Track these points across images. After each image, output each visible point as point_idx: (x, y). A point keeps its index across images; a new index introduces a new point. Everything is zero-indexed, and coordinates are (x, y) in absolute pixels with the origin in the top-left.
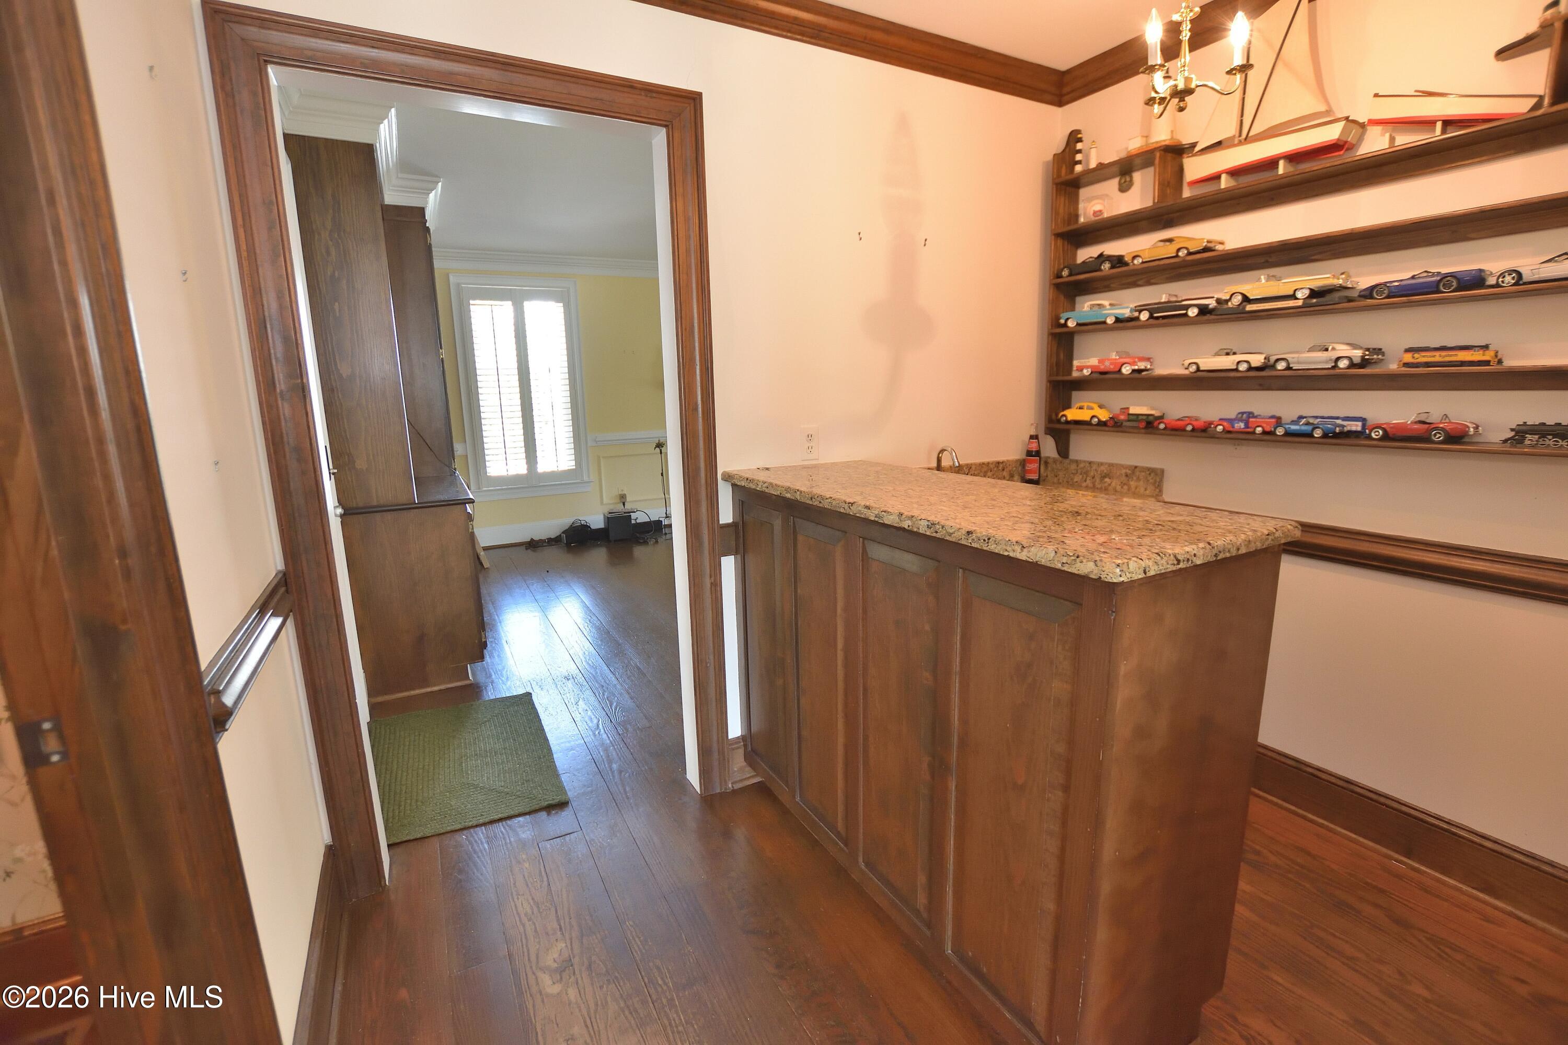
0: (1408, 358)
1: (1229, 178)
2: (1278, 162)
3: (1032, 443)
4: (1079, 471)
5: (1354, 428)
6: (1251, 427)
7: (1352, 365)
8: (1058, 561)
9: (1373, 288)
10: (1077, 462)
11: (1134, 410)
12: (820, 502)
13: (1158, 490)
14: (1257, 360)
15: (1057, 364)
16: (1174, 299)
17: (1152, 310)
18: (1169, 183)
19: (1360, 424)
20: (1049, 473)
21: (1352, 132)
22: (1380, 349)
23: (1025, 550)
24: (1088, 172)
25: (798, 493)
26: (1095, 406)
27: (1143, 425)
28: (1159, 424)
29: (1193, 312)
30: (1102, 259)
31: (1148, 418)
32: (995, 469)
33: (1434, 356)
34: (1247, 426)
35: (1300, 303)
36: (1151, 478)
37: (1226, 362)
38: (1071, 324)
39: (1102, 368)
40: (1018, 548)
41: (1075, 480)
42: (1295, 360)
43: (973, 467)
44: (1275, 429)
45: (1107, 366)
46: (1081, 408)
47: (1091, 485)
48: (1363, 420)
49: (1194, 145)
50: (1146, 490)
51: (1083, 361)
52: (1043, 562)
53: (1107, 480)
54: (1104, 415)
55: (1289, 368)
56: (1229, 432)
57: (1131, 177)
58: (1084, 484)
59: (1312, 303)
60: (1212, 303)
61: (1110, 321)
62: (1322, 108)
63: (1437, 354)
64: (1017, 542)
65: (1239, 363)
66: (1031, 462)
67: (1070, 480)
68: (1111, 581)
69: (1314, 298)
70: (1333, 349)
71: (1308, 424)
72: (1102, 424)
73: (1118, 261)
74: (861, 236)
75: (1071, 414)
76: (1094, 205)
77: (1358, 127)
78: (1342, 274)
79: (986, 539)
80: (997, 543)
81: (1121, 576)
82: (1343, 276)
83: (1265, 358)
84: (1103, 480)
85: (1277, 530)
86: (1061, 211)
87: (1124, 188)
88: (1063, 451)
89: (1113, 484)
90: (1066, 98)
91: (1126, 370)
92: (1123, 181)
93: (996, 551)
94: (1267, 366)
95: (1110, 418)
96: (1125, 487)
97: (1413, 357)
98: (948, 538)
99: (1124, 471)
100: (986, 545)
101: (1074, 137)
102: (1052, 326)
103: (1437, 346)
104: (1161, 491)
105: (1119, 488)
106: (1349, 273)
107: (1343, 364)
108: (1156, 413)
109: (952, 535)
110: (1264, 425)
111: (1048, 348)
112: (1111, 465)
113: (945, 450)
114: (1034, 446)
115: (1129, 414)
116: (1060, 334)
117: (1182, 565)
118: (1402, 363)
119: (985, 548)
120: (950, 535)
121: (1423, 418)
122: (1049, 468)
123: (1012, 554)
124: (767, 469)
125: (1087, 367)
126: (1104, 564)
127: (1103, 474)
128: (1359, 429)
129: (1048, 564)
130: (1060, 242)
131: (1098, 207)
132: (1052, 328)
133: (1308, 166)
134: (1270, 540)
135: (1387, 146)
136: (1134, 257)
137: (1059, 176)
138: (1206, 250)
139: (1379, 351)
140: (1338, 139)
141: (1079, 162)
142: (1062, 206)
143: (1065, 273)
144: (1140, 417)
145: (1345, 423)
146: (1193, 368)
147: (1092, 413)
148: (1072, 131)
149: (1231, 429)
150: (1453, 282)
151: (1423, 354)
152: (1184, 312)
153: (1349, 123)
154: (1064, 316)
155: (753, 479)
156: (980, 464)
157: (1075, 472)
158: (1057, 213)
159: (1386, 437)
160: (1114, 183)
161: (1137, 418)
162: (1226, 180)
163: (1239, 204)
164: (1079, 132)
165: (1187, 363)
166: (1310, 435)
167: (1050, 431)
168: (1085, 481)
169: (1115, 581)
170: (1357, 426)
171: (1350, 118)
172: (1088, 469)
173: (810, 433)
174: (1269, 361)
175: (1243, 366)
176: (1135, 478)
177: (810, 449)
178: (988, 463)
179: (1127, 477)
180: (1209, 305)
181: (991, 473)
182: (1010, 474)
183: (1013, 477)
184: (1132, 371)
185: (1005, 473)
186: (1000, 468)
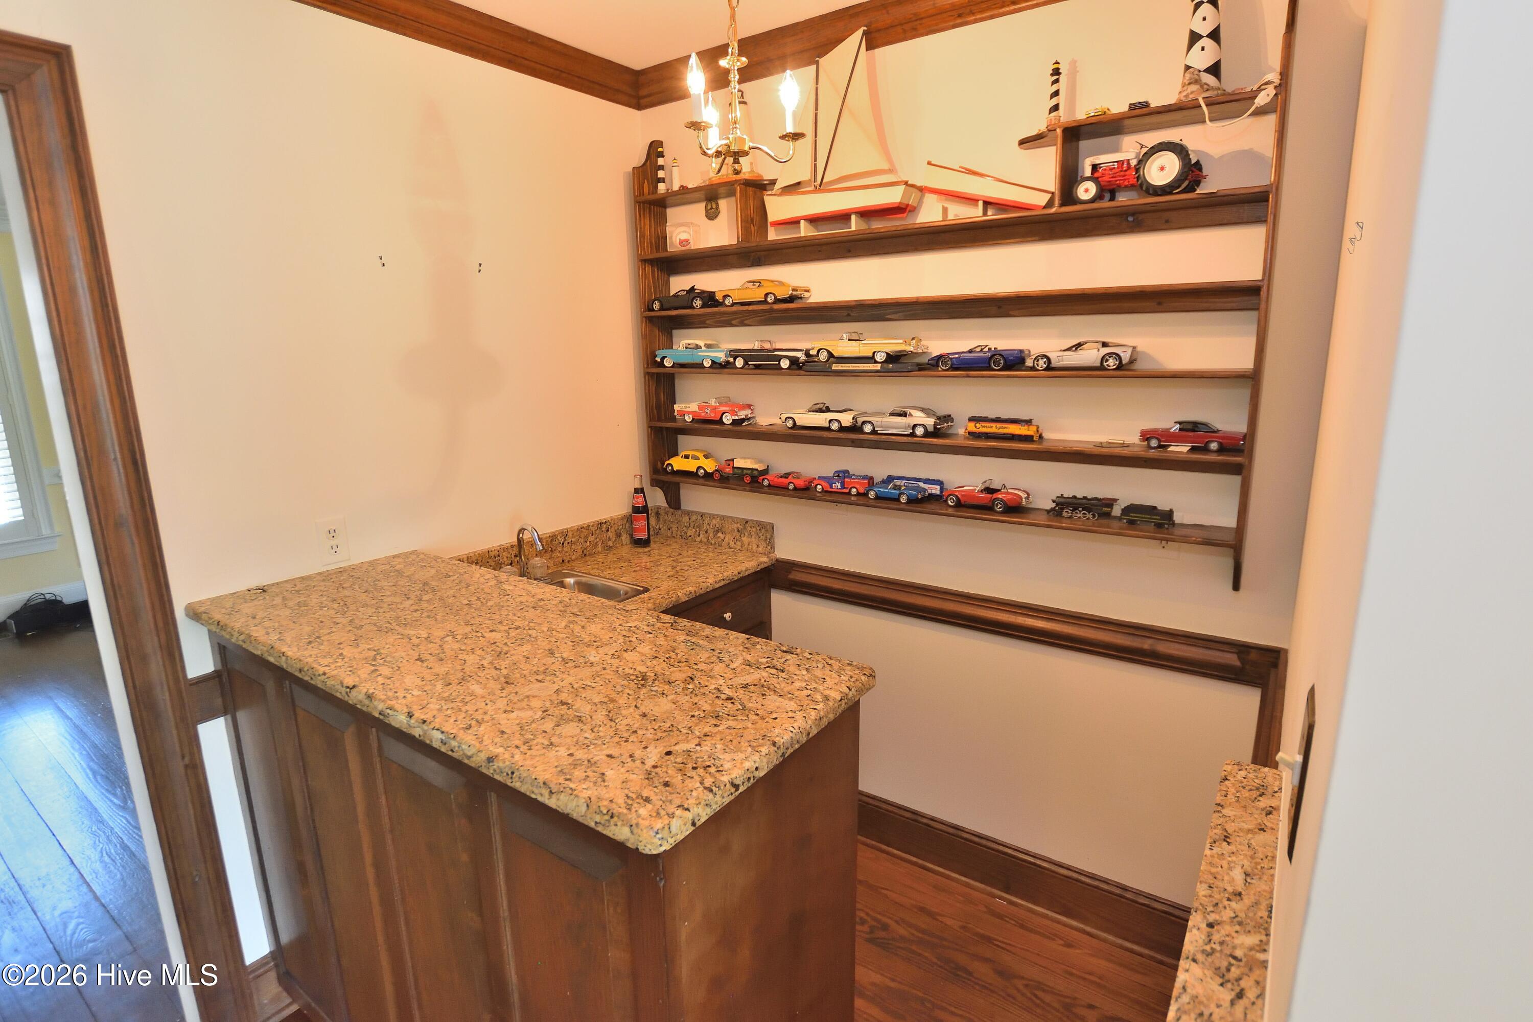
0: (972, 427)
1: (807, 224)
2: (851, 215)
3: (638, 498)
4: (692, 524)
5: (934, 492)
6: (847, 488)
7: (927, 434)
8: (591, 818)
9: (940, 357)
10: (689, 513)
11: (738, 463)
12: (312, 678)
13: (769, 547)
14: (846, 419)
15: (658, 406)
16: (767, 346)
17: (749, 356)
18: (752, 220)
19: (938, 487)
20: (661, 526)
21: (911, 196)
22: (950, 416)
23: (554, 796)
24: (670, 194)
25: (284, 658)
26: (700, 455)
27: (747, 480)
28: (763, 479)
29: (785, 364)
30: (692, 295)
31: (752, 472)
32: (598, 531)
33: (992, 427)
34: (843, 487)
35: (878, 366)
36: (761, 534)
37: (820, 420)
38: (668, 363)
39: (703, 415)
40: (546, 792)
41: (689, 534)
42: (879, 423)
43: (570, 534)
44: (868, 491)
45: (709, 414)
46: (687, 457)
47: (705, 540)
48: (940, 483)
49: (773, 182)
50: (758, 546)
51: (684, 405)
52: (575, 816)
53: (720, 534)
54: (710, 466)
55: (874, 432)
56: (827, 492)
57: (717, 204)
58: (698, 539)
59: (889, 369)
60: (802, 356)
61: (707, 364)
62: (885, 166)
63: (994, 425)
64: (544, 783)
65: (830, 421)
66: (637, 520)
67: (683, 534)
68: (650, 853)
69: (891, 363)
70: (911, 415)
71: (894, 488)
72: (708, 476)
73: (710, 299)
74: (383, 261)
75: (677, 463)
76: (680, 233)
77: (917, 191)
78: (913, 339)
79: (509, 773)
80: (522, 781)
81: (661, 845)
82: (914, 342)
83: (853, 418)
84: (716, 534)
85: (850, 690)
86: (647, 233)
87: (712, 215)
88: (674, 502)
89: (727, 539)
90: (643, 102)
91: (728, 419)
92: (709, 207)
93: (522, 790)
94: (855, 428)
95: (716, 470)
96: (739, 543)
97: (976, 427)
98: (466, 761)
99: (735, 526)
100: (510, 781)
101: (655, 149)
102: (648, 365)
103: (994, 417)
104: (773, 548)
105: (732, 544)
106: (918, 338)
107: (919, 431)
108: (760, 467)
109: (471, 759)
110: (858, 486)
111: (645, 389)
112: (723, 518)
113: (524, 529)
114: (640, 501)
115: (734, 468)
116: (658, 374)
117: (741, 789)
118: (967, 431)
119: (509, 784)
120: (469, 757)
121: (987, 485)
122: (661, 520)
123: (540, 799)
124: (263, 590)
125: (689, 413)
126: (640, 831)
127: (716, 529)
128: (938, 492)
129: (581, 820)
130: (648, 269)
131: (684, 236)
132: (648, 367)
133: (878, 225)
134: (843, 704)
135: (941, 219)
136: (725, 297)
137: (641, 193)
138: (791, 299)
139: (948, 418)
140: (900, 203)
141: (662, 180)
142: (647, 227)
143: (656, 306)
144: (745, 471)
145: (926, 486)
146: (790, 423)
147: (696, 464)
148: (652, 143)
149: (830, 490)
150: (1000, 360)
151: (984, 424)
152: (777, 363)
153: (908, 187)
154: (660, 354)
155: (226, 625)
156: (578, 530)
157: (688, 524)
158: (643, 236)
159: (959, 505)
160: (701, 207)
161: (742, 472)
162: (805, 227)
163: (820, 251)
164: (660, 144)
165: (784, 416)
166: (897, 500)
167: (655, 483)
168: (699, 536)
169: (655, 852)
170: (936, 489)
171: (909, 183)
172: (701, 522)
173: (332, 528)
174: (857, 422)
175: (835, 426)
176: (746, 534)
177: (335, 549)
178: (589, 526)
179: (738, 531)
180: (798, 358)
181: (593, 536)
182: (616, 534)
183: (620, 537)
184: (734, 420)
185: (609, 534)
186: (604, 529)
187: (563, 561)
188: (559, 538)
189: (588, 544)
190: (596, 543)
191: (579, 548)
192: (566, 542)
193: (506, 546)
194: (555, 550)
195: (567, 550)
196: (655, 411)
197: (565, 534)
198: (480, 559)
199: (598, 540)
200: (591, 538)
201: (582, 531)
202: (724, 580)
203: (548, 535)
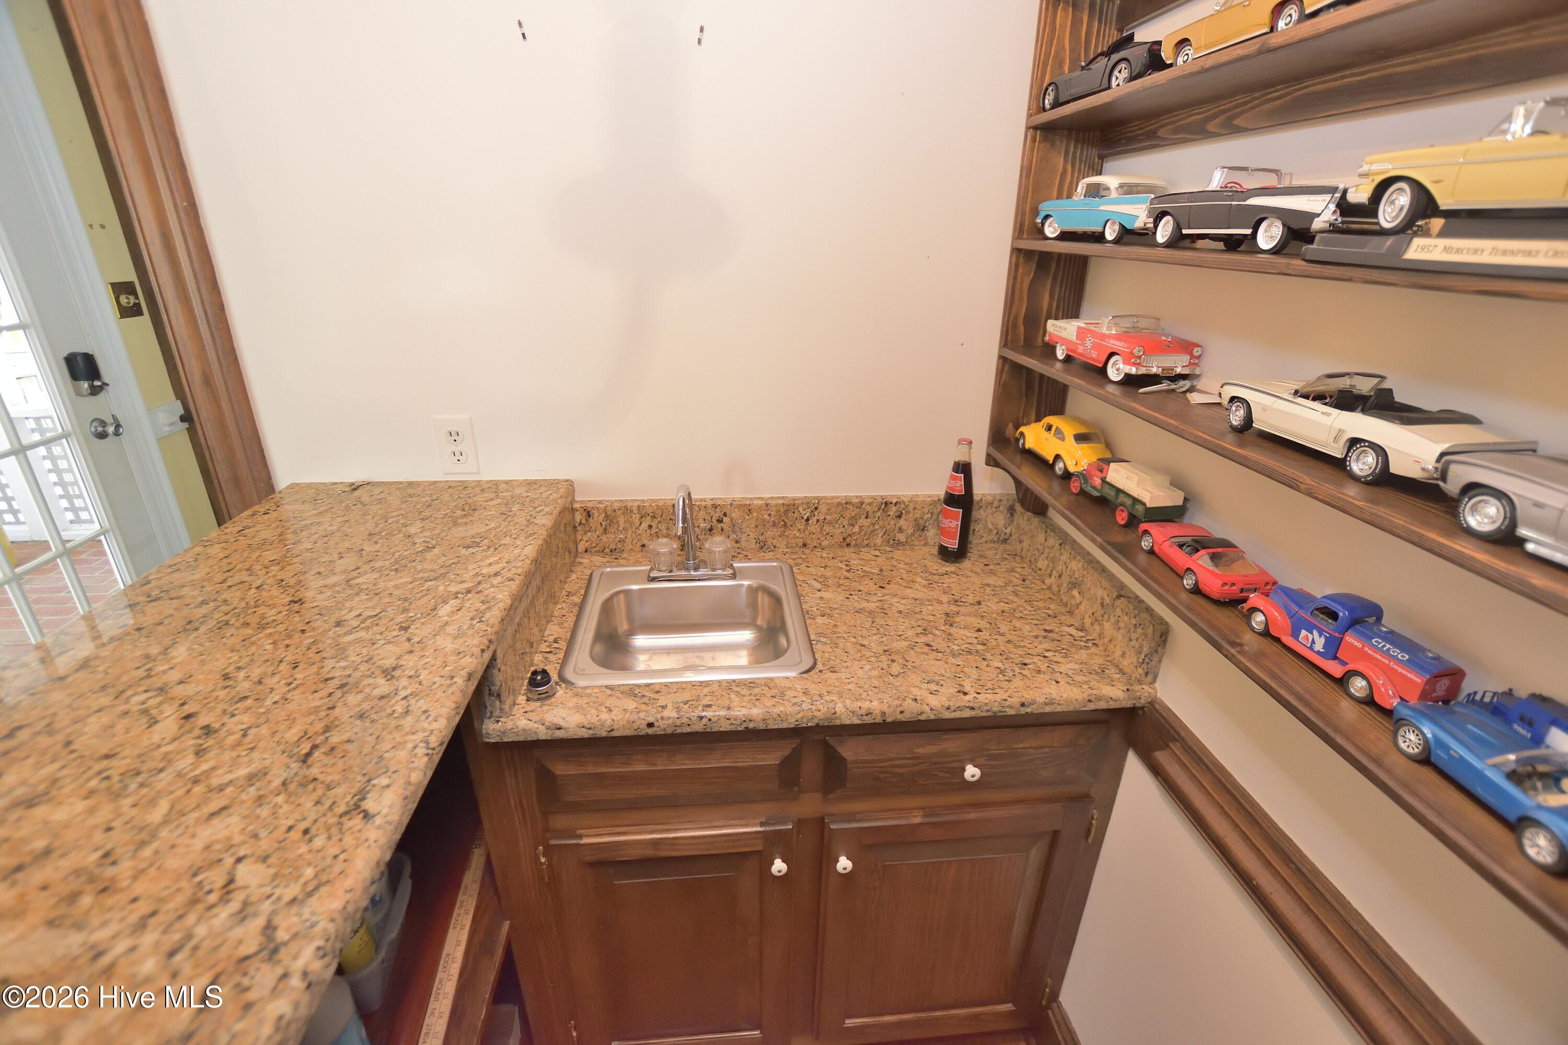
4: (1046, 551)
6: (1342, 665)
11: (1118, 475)
14: (1412, 453)
15: (1030, 319)
20: (1014, 530)
26: (1070, 433)
27: (1123, 514)
29: (1269, 236)
31: (1132, 505)
32: (879, 514)
34: (1330, 653)
36: (1134, 635)
37: (1322, 426)
38: (1051, 231)
39: (1081, 351)
41: (1039, 565)
43: (823, 508)
45: (1088, 349)
46: (1049, 430)
50: (1123, 655)
51: (1060, 323)
53: (1075, 592)
54: (1075, 459)
58: (1047, 581)
60: (1323, 210)
61: (1111, 233)
65: (1354, 442)
67: (1033, 560)
72: (1068, 478)
73: (1149, 61)
75: (1033, 437)
83: (1438, 457)
84: (1072, 589)
91: (1115, 371)
94: (1435, 496)
95: (1079, 472)
99: (1100, 593)
102: (1020, 233)
110: (1375, 675)
111: (1010, 282)
112: (1089, 565)
115: (1107, 481)
116: (1043, 255)
122: (1015, 521)
125: (1062, 342)
127: (1073, 580)
132: (1019, 237)
143: (1049, 99)
144: (1122, 498)
146: (1238, 417)
152: (1252, 229)
154: (1046, 207)
156: (839, 504)
157: (1041, 548)
161: (1117, 496)
165: (1226, 393)
167: (994, 461)
172: (1058, 554)
173: (454, 429)
174: (1444, 477)
175: (1363, 465)
176: (1112, 619)
177: (458, 456)
178: (862, 503)
179: (1102, 605)
180: (1314, 216)
181: (869, 520)
182: (917, 525)
183: (923, 530)
184: (1128, 376)
185: (902, 522)
186: (891, 513)
187: (805, 545)
188: (801, 509)
189: (856, 529)
190: (873, 531)
191: (839, 531)
192: (814, 519)
193: (703, 503)
194: (791, 525)
195: (814, 531)
196: (1021, 329)
197: (814, 506)
198: (659, 513)
199: (877, 527)
200: (863, 521)
201: (847, 509)
202: (972, 708)
203: (781, 502)
